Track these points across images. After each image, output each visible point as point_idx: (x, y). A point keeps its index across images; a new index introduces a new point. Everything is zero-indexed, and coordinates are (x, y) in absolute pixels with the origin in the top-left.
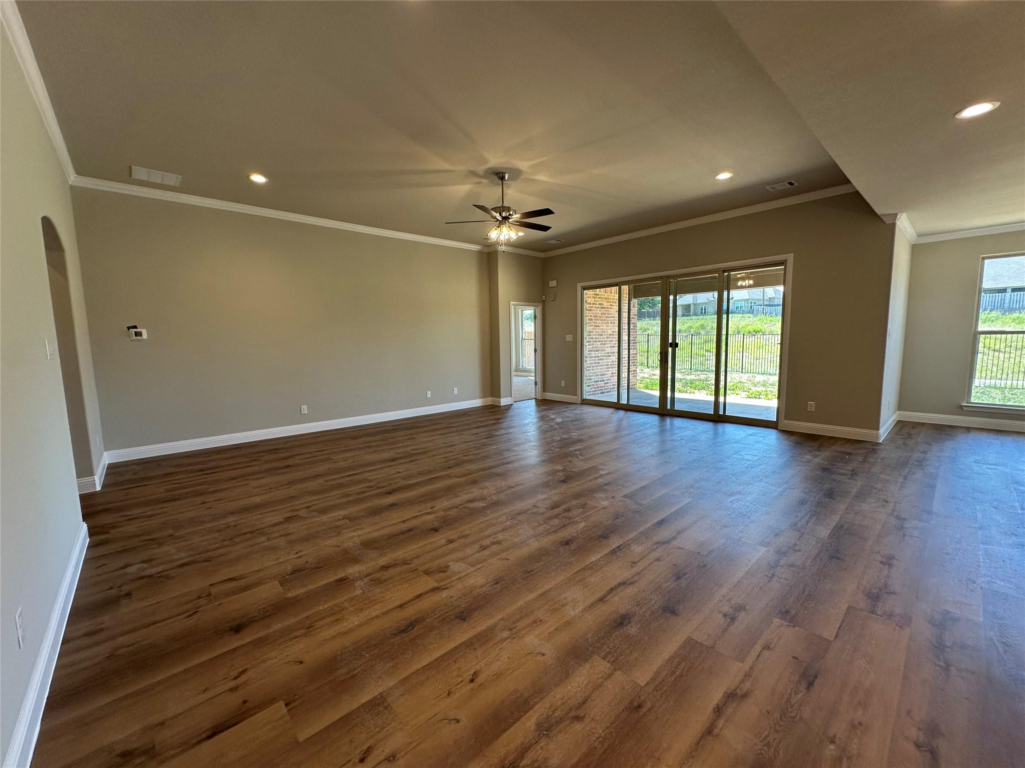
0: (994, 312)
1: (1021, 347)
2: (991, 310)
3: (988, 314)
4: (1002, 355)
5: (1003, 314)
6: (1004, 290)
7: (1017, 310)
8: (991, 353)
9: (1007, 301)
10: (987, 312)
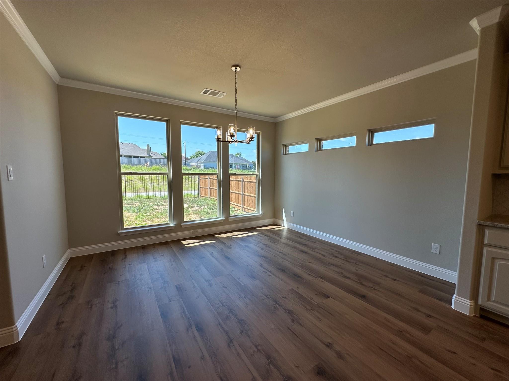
0: (129, 165)
1: (138, 179)
2: (128, 164)
3: (127, 166)
4: (134, 182)
5: (132, 166)
6: (130, 157)
7: (135, 165)
8: (130, 181)
9: (132, 161)
10: (127, 165)
